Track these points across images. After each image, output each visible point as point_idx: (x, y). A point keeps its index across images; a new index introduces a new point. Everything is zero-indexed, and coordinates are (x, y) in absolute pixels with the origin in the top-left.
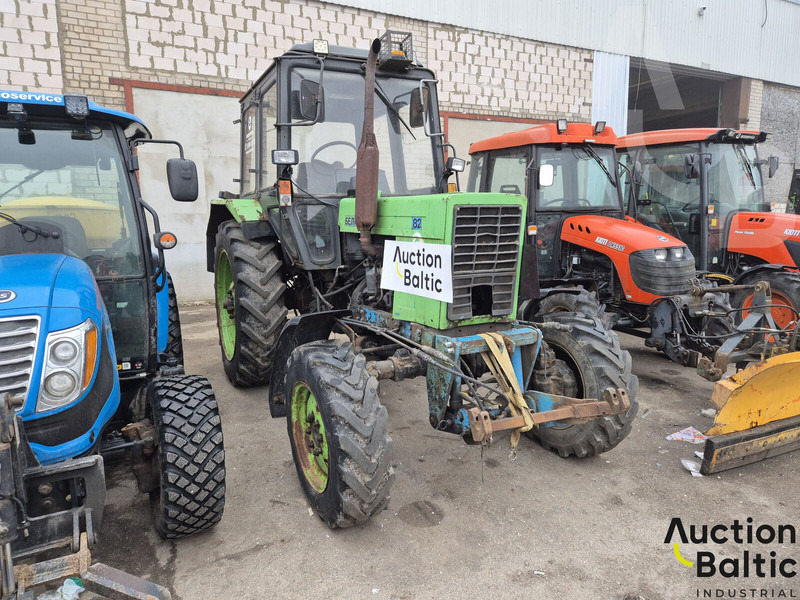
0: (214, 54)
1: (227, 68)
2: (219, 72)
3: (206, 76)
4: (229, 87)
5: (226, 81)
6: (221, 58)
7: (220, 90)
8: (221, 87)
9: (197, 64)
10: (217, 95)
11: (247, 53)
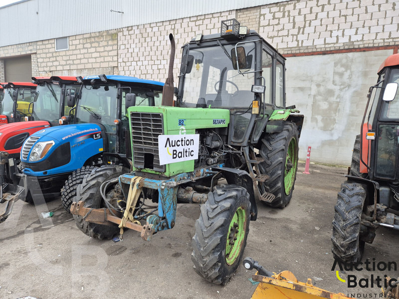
0: (297, 36)
1: (302, 41)
2: (298, 44)
3: (291, 48)
4: (302, 51)
5: (301, 48)
6: (300, 37)
7: (297, 53)
8: (298, 52)
9: (287, 43)
10: (295, 56)
11: (315, 31)
